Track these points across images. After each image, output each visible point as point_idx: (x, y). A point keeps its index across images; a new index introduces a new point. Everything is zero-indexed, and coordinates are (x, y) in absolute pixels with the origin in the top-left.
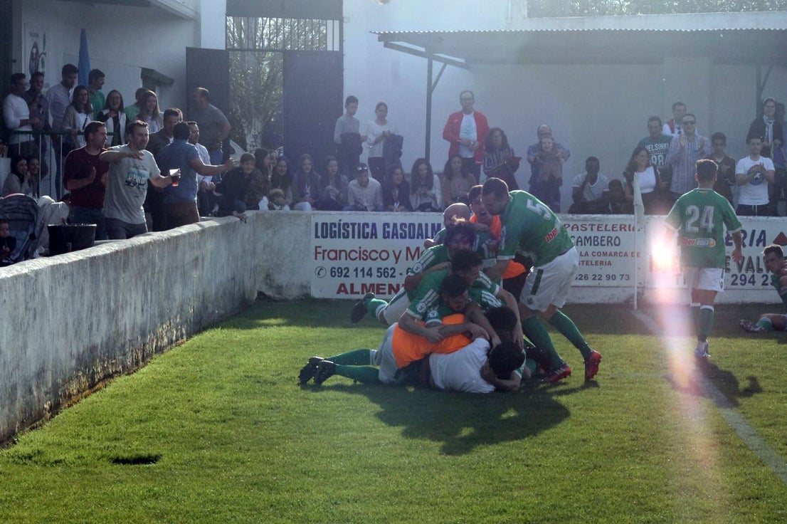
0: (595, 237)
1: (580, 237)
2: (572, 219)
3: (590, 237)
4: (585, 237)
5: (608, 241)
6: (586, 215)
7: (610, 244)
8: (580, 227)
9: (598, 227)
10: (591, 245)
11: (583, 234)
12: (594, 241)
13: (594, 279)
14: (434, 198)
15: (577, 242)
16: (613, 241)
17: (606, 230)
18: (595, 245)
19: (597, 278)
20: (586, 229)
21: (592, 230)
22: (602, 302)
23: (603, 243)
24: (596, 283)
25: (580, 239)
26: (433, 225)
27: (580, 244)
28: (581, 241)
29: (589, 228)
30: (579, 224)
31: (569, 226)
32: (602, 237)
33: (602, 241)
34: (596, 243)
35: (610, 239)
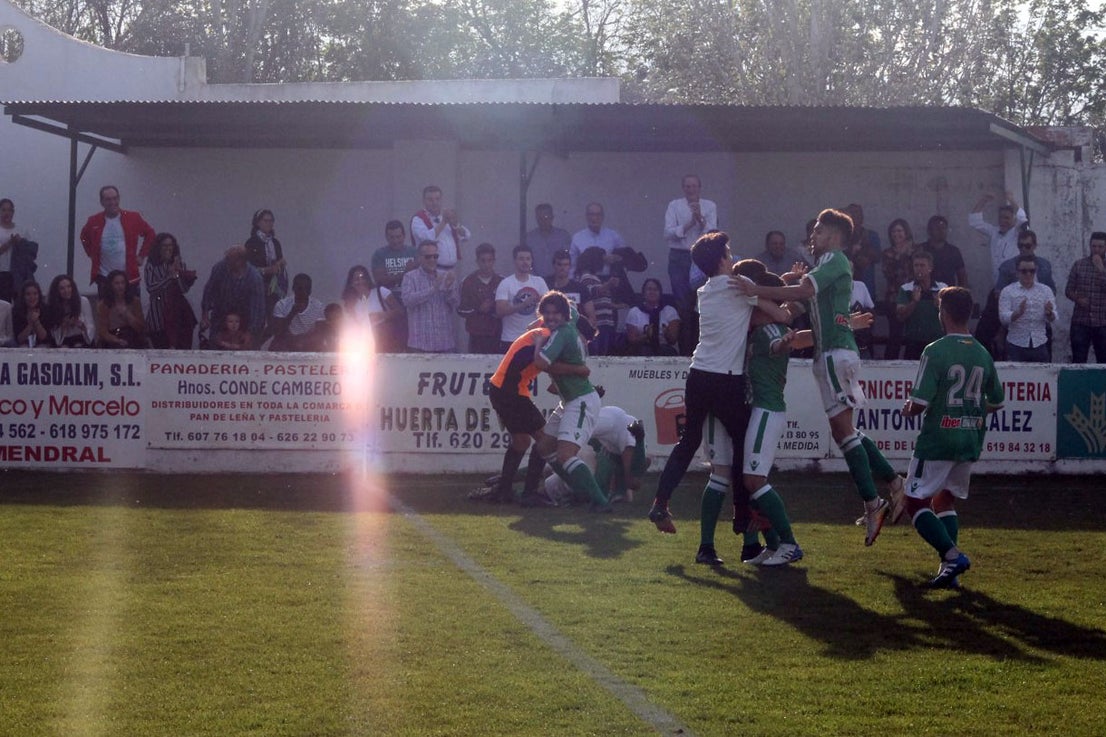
0: (307, 383)
1: (286, 383)
2: (276, 359)
3: (301, 383)
4: (294, 384)
5: (325, 389)
6: (296, 353)
7: (327, 392)
8: (286, 370)
9: (312, 370)
10: (301, 393)
11: (290, 379)
12: (306, 388)
13: (306, 440)
14: (83, 327)
15: (283, 389)
16: (331, 389)
17: (322, 373)
18: (307, 394)
19: (310, 438)
20: (295, 372)
21: (303, 373)
22: (316, 470)
23: (318, 391)
24: (308, 445)
25: (286, 386)
26: (87, 366)
27: (286, 392)
28: (288, 389)
29: (299, 370)
30: (286, 365)
31: (272, 367)
32: (316, 383)
33: (316, 388)
34: (309, 391)
35: (327, 386)
